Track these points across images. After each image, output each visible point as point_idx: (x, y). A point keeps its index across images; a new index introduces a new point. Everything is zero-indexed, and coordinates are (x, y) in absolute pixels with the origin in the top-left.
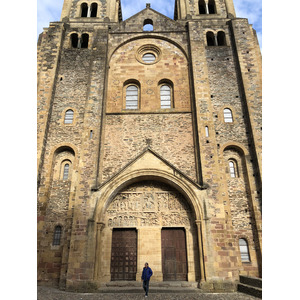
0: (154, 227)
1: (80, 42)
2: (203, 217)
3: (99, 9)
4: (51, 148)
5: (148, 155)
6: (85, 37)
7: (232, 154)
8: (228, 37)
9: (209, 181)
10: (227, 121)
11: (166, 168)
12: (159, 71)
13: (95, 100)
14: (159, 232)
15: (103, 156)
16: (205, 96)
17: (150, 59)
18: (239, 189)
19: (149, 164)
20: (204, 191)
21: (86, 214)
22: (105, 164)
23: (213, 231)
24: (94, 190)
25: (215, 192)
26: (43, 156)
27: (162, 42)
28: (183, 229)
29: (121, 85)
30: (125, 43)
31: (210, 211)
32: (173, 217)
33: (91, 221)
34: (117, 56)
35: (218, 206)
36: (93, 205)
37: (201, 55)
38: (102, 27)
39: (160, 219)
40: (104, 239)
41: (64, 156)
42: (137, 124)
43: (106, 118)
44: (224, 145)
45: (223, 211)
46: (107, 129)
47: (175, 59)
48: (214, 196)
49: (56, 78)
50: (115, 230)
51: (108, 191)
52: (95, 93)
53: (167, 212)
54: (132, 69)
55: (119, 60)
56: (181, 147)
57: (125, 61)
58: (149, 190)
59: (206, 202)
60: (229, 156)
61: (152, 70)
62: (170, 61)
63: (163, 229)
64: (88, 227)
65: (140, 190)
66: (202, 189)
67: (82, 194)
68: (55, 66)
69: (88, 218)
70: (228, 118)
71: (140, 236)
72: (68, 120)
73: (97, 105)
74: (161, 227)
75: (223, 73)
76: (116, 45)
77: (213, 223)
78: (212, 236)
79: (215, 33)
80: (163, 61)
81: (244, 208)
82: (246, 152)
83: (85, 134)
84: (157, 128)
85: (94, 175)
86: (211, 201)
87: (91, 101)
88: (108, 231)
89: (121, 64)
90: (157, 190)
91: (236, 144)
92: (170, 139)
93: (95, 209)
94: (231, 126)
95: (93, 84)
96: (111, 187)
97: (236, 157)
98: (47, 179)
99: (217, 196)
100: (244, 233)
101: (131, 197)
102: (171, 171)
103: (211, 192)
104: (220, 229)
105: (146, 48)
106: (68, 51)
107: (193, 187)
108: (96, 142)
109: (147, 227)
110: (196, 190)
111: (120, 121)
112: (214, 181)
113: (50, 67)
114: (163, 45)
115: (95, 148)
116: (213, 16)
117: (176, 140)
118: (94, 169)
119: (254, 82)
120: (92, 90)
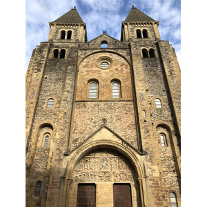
0: (108, 183)
1: (59, 54)
2: (143, 176)
3: (73, 34)
4: (37, 125)
5: (104, 130)
6: (63, 52)
7: (162, 130)
8: (156, 52)
9: (147, 149)
10: (157, 107)
11: (116, 139)
12: (111, 73)
13: (69, 92)
14: (112, 186)
15: (72, 130)
16: (143, 90)
17: (105, 66)
18: (168, 155)
19: (104, 136)
20: (144, 156)
21: (59, 172)
22: (74, 136)
23: (151, 187)
24: (66, 155)
25: (151, 157)
26: (31, 130)
27: (114, 55)
28: (129, 184)
29: (86, 82)
30: (89, 55)
31: (148, 171)
32: (122, 176)
33: (63, 178)
34: (84, 64)
35: (154, 167)
36: (65, 166)
37: (139, 63)
38: (74, 45)
39: (113, 176)
40: (72, 192)
41: (46, 130)
42: (96, 108)
43: (75, 105)
44: (156, 124)
45: (157, 171)
46: (76, 111)
47: (121, 66)
48: (150, 160)
49: (43, 77)
50: (80, 185)
51: (75, 155)
52: (68, 88)
53: (118, 171)
54: (94, 72)
55: (85, 66)
56: (127, 125)
57: (89, 67)
58: (104, 155)
59: (145, 164)
60: (160, 131)
61: (106, 73)
62: (119, 67)
63: (115, 184)
64: (60, 182)
65: (98, 155)
66: (142, 155)
67: (57, 158)
68: (42, 70)
69: (60, 175)
70: (158, 105)
71: (98, 190)
72: (50, 105)
73: (70, 95)
74: (113, 183)
75: (154, 75)
76: (83, 56)
77: (150, 180)
78: (150, 190)
79: (148, 49)
80: (114, 67)
81: (172, 169)
82: (172, 129)
83: (61, 115)
84: (110, 111)
85: (66, 144)
86: (149, 164)
87: (66, 93)
88: (75, 186)
89: (86, 69)
90: (110, 156)
91: (165, 123)
92: (119, 119)
93: (66, 169)
94: (161, 110)
95: (67, 81)
96: (78, 153)
97: (165, 132)
98: (33, 147)
99: (153, 160)
100: (173, 188)
101: (92, 160)
102: (120, 142)
103: (149, 157)
104: (156, 185)
105: (103, 58)
106: (51, 60)
107: (135, 153)
108: (68, 120)
109: (103, 183)
110: (138, 156)
111: (85, 106)
112: (151, 149)
113: (39, 70)
114: (114, 57)
115: (67, 125)
116: (146, 39)
117: (123, 120)
118: (66, 140)
119: (175, 81)
120: (67, 86)
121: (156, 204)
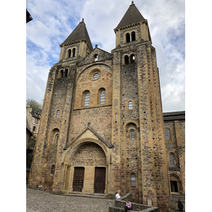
2: (109, 162)
3: (76, 51)
4: (51, 130)
5: (88, 131)
6: (67, 70)
7: (132, 127)
9: (114, 143)
10: (130, 108)
12: (99, 83)
13: (68, 104)
14: (94, 169)
15: (70, 132)
16: (117, 96)
17: (97, 76)
19: (89, 135)
20: (112, 149)
21: (61, 160)
24: (65, 149)
25: (117, 149)
26: (46, 134)
27: (102, 66)
28: (105, 168)
29: (81, 94)
30: (84, 70)
31: (113, 159)
32: (100, 162)
33: (63, 164)
34: (81, 78)
35: (117, 157)
37: (118, 72)
38: (73, 65)
39: (95, 162)
40: (71, 172)
41: (56, 133)
42: (87, 114)
43: (73, 112)
44: (126, 123)
46: (74, 118)
47: (107, 75)
48: (116, 152)
52: (68, 101)
53: (98, 159)
54: (87, 84)
55: (81, 80)
56: (106, 125)
58: (91, 148)
59: (112, 154)
61: (96, 84)
62: (105, 77)
64: (61, 166)
66: (110, 148)
67: (60, 151)
68: (52, 89)
69: (62, 162)
70: (130, 106)
71: (85, 171)
73: (69, 107)
74: (95, 167)
75: (131, 80)
76: (80, 72)
77: (114, 165)
78: (113, 172)
79: (129, 55)
80: (102, 78)
81: (135, 157)
83: (63, 122)
84: (96, 115)
85: (65, 142)
86: (114, 154)
87: (66, 105)
88: (72, 169)
89: (82, 83)
91: (133, 122)
92: (101, 121)
93: (65, 158)
94: (131, 111)
95: (68, 96)
96: (71, 148)
97: (134, 128)
98: (49, 144)
100: (133, 171)
101: (83, 152)
102: (97, 139)
103: (115, 149)
104: (117, 168)
105: (94, 71)
106: (60, 79)
107: (106, 147)
108: (67, 126)
109: (89, 167)
110: (107, 149)
111: (79, 113)
112: (117, 144)
113: (50, 90)
114: (102, 68)
115: (66, 129)
116: (134, 42)
117: (104, 121)
118: (65, 139)
119: (144, 85)
120: (67, 99)
121: (115, 181)
